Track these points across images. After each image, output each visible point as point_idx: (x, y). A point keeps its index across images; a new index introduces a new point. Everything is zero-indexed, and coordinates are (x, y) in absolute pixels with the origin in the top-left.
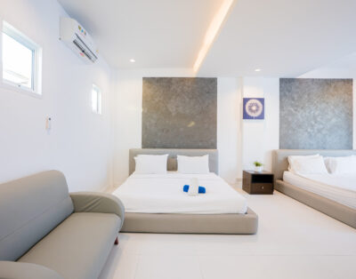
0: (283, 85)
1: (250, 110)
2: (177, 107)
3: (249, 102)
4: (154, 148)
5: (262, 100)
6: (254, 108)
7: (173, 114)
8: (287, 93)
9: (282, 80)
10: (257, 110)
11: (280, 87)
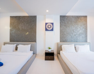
0: (61, 18)
1: (48, 27)
2: (22, 27)
3: (48, 24)
4: (14, 42)
5: (52, 24)
6: (49, 27)
7: (21, 29)
8: (63, 21)
9: (61, 16)
10: (51, 27)
11: (60, 19)
